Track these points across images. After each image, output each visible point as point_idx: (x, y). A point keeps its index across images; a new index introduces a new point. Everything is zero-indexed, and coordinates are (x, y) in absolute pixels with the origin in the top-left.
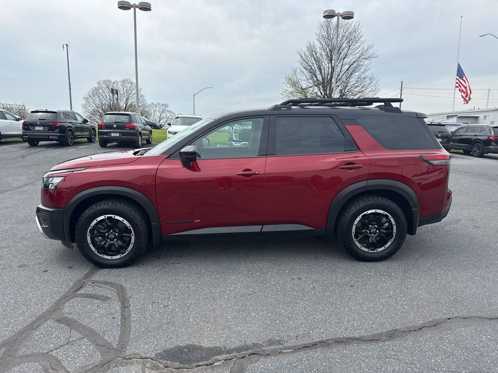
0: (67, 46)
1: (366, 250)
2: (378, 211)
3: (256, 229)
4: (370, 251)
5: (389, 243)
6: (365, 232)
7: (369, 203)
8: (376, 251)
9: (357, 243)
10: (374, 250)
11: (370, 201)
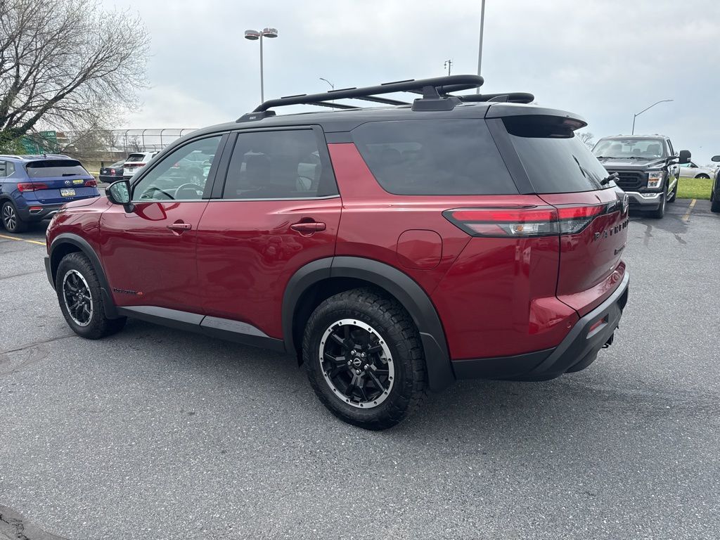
0: (450, 62)
1: (344, 398)
2: (360, 324)
3: (194, 318)
4: (349, 403)
5: (383, 397)
6: (341, 362)
7: (340, 303)
8: (359, 406)
9: (327, 379)
10: (357, 402)
11: (342, 300)
